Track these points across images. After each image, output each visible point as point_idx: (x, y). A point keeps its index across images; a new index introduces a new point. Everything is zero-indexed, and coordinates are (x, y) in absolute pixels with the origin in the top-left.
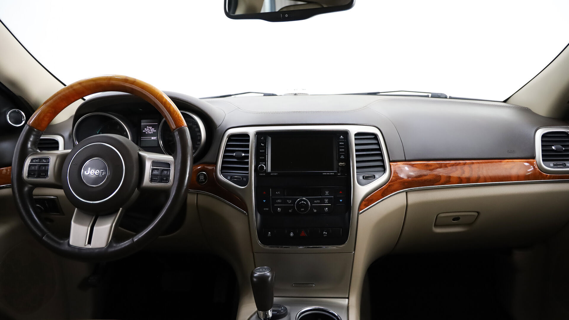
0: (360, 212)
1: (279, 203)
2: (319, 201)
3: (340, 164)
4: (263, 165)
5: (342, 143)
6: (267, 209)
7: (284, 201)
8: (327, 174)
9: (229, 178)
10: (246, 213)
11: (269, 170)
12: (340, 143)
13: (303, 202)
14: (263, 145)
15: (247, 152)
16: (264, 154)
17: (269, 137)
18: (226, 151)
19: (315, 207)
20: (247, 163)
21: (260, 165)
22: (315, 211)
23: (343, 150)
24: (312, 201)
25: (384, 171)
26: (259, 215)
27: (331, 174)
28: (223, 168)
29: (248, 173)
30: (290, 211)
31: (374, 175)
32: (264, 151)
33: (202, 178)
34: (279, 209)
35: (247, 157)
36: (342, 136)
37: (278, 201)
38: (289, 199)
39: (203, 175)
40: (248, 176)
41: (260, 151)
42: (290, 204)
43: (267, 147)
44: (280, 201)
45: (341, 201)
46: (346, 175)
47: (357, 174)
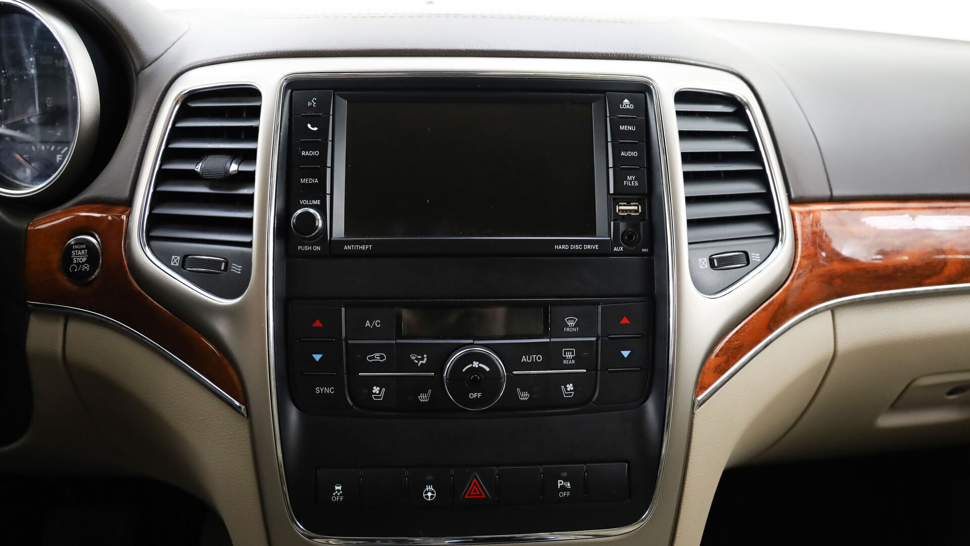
0: (700, 398)
1: (377, 367)
2: (538, 358)
3: (623, 211)
4: (312, 211)
5: (630, 128)
6: (328, 390)
7: (399, 359)
8: (573, 247)
9: (176, 260)
10: (240, 407)
11: (339, 230)
12: (622, 128)
13: (476, 364)
14: (315, 129)
15: (250, 156)
16: (319, 168)
17: (338, 98)
18: (169, 155)
19: (525, 383)
20: (247, 202)
21: (299, 211)
22: (524, 396)
23: (634, 154)
24: (511, 357)
25: (776, 235)
26: (293, 414)
27: (589, 247)
28: (154, 222)
29: (249, 244)
30: (423, 398)
31: (746, 253)
32: (316, 153)
33: (80, 257)
34: (376, 390)
35: (248, 178)
36: (626, 101)
37: (373, 358)
38: (420, 350)
39: (84, 246)
40: (250, 256)
41: (303, 153)
42: (423, 368)
43: (330, 138)
44: (382, 357)
45: (626, 354)
46: (644, 254)
47: (689, 249)
